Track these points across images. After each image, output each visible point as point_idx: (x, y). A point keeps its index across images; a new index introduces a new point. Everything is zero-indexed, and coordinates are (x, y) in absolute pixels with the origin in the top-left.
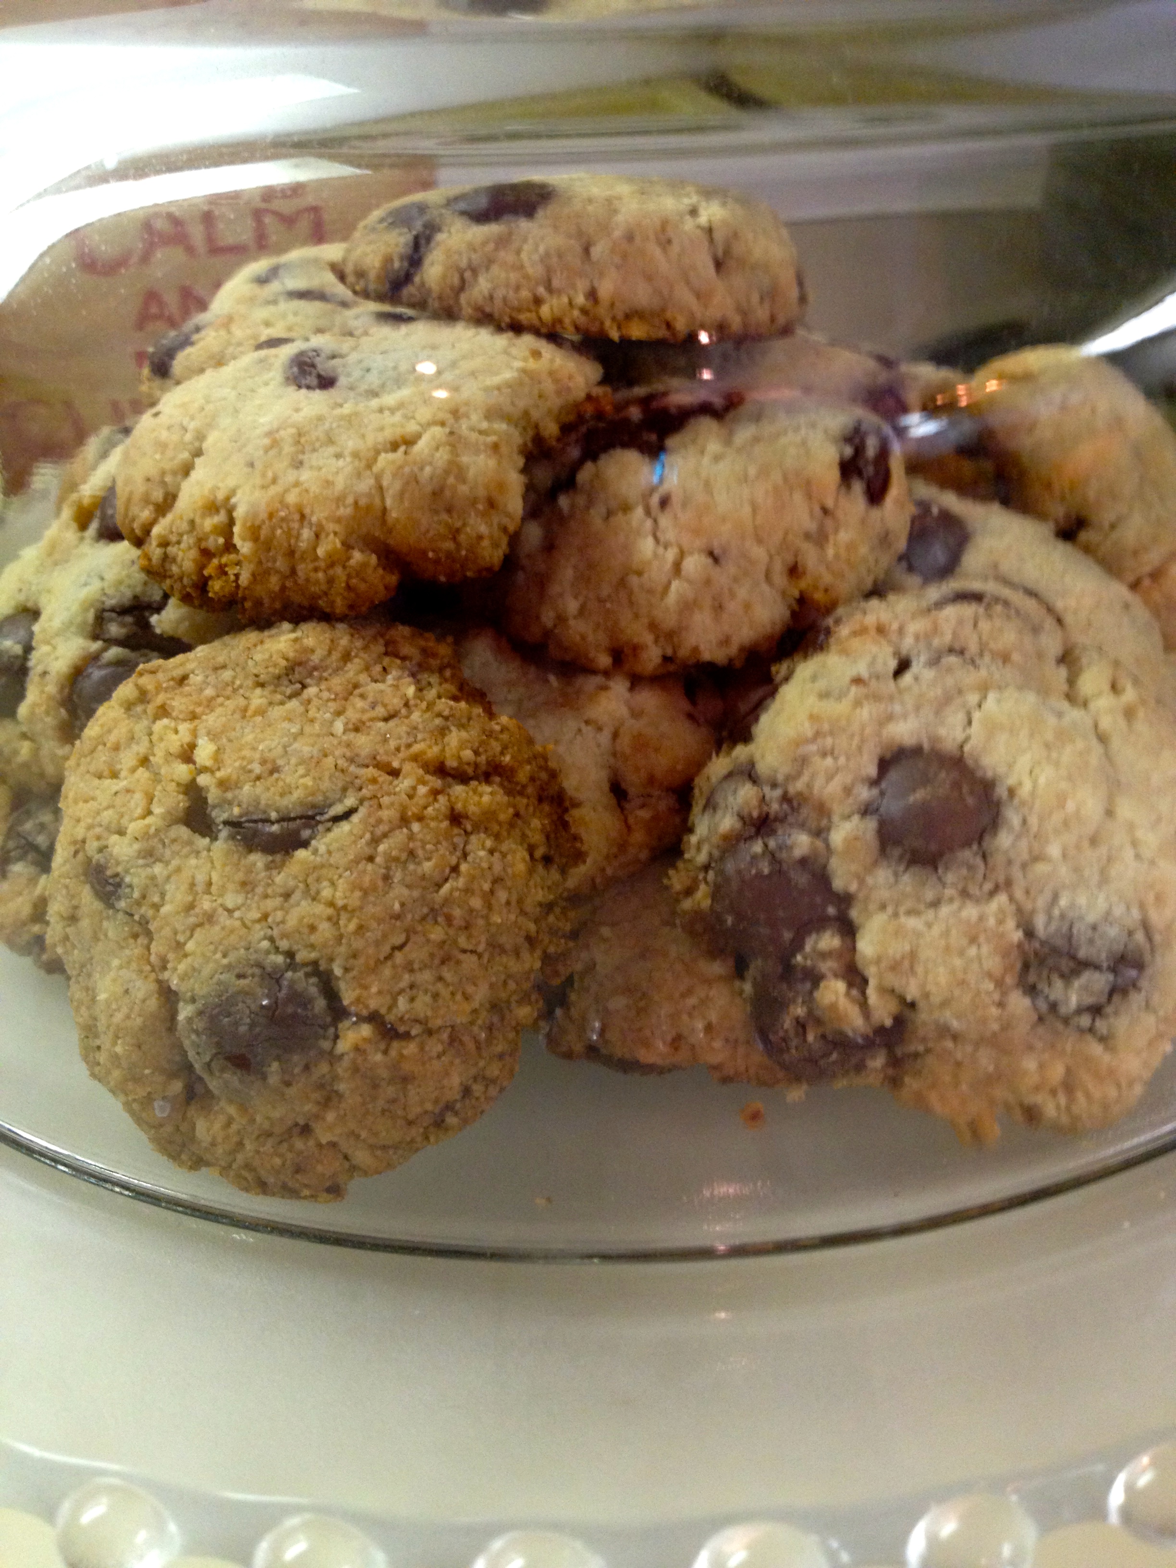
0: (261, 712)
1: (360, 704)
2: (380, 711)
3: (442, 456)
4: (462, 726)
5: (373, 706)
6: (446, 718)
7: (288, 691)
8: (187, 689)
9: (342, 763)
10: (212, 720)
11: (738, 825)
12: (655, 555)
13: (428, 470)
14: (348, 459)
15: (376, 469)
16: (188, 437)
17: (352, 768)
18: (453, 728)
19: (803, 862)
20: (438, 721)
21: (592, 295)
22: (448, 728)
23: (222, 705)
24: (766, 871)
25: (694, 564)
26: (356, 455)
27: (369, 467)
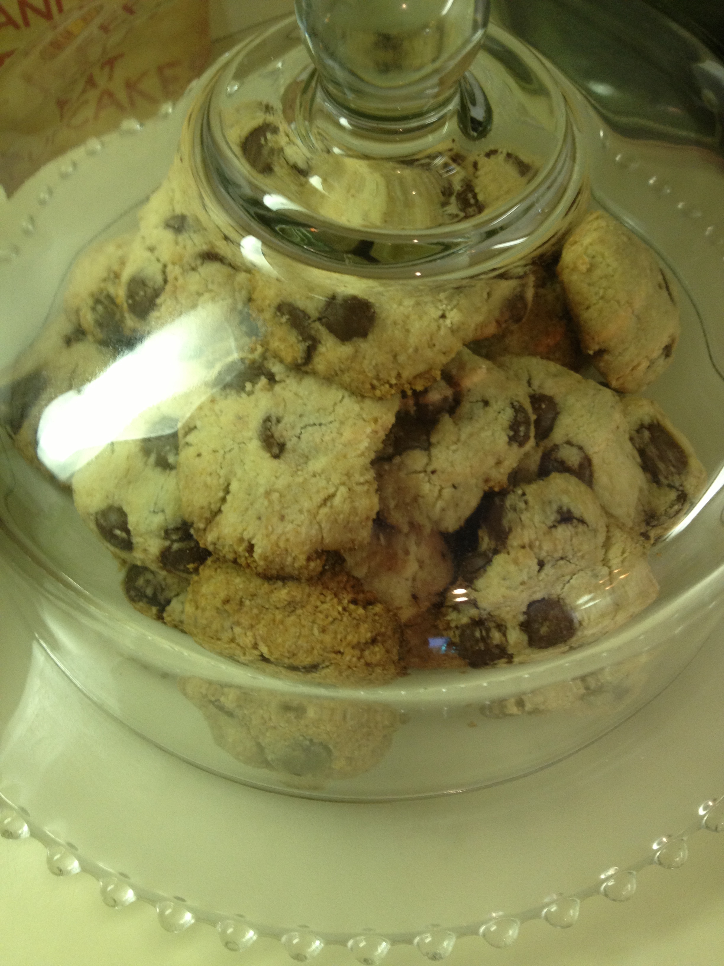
0: (282, 622)
1: (321, 616)
2: (330, 619)
3: (347, 507)
4: (365, 622)
5: (327, 617)
6: (357, 620)
7: (290, 610)
8: (245, 609)
9: (321, 652)
10: (261, 630)
11: (469, 621)
12: (430, 490)
13: (342, 516)
14: (306, 514)
15: (318, 518)
16: (222, 480)
17: (325, 654)
18: (361, 624)
19: (497, 646)
20: (355, 622)
21: (399, 376)
22: (359, 624)
23: (263, 618)
24: (483, 648)
25: (448, 492)
26: (309, 511)
27: (315, 517)
